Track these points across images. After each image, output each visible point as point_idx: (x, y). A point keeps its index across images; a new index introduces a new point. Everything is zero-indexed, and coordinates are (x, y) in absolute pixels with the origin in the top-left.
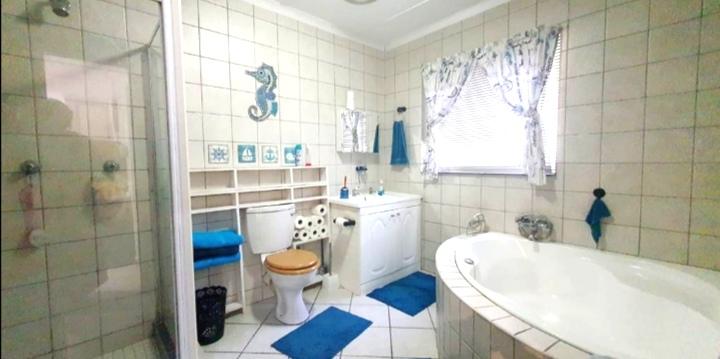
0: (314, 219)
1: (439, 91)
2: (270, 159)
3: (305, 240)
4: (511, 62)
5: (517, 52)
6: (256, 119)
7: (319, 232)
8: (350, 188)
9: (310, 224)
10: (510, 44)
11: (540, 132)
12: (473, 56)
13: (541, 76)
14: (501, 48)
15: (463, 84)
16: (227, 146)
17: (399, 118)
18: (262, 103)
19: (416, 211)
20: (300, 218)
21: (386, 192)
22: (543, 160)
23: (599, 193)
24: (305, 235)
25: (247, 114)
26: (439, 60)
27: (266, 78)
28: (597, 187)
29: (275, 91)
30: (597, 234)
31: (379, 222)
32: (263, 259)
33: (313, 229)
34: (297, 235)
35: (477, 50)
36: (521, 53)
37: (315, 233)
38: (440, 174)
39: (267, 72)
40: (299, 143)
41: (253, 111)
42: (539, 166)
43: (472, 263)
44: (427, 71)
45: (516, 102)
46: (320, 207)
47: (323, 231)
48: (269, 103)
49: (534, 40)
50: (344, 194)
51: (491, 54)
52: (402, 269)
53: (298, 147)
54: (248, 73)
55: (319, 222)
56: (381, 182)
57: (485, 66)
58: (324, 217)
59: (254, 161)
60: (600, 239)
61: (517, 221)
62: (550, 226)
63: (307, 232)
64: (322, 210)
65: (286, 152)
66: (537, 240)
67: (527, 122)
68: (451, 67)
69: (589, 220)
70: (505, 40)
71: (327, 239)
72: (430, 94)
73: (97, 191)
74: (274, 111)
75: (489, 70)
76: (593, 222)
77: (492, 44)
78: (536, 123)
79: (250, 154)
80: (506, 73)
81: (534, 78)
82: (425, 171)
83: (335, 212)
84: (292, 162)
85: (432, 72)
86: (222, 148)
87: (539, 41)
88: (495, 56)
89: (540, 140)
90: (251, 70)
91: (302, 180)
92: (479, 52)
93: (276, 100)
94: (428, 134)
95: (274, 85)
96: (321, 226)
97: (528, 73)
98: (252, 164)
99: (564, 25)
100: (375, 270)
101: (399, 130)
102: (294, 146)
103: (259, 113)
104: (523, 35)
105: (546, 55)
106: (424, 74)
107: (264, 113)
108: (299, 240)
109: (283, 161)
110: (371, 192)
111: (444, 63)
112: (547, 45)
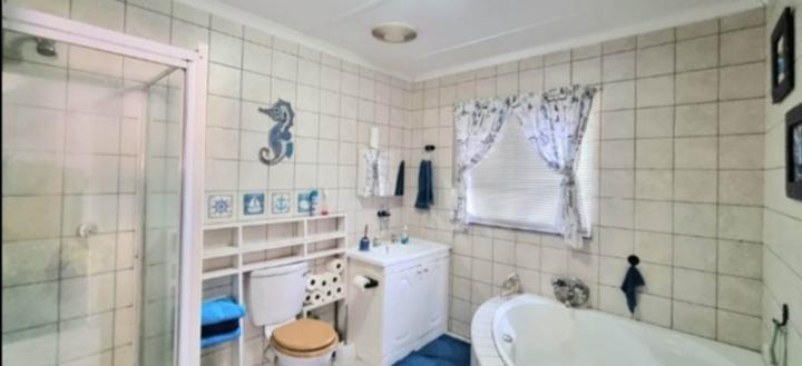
0: (328, 277)
1: (472, 136)
2: (281, 208)
3: (316, 304)
4: (546, 116)
5: (553, 107)
6: (266, 162)
7: (334, 292)
8: (371, 238)
9: (324, 283)
10: (546, 98)
11: (576, 191)
12: (508, 102)
13: (577, 135)
14: (537, 100)
15: (498, 130)
16: (232, 196)
17: (427, 156)
18: (275, 144)
19: (444, 264)
20: (312, 277)
21: (410, 239)
22: (579, 222)
23: (633, 260)
24: (317, 297)
25: (257, 157)
26: (473, 103)
27: (281, 114)
28: (630, 254)
29: (291, 130)
30: (632, 303)
31: (404, 281)
32: (268, 333)
33: (327, 288)
34: (308, 298)
35: (511, 99)
36: (556, 109)
37: (329, 293)
38: (472, 224)
39: (284, 109)
40: (314, 188)
41: (264, 154)
42: (575, 228)
43: (510, 341)
44: (460, 111)
45: (551, 158)
46: (337, 262)
47: (339, 290)
48: (284, 143)
49: (569, 98)
50: (364, 245)
51: (526, 106)
52: (427, 334)
53: (314, 194)
54: (261, 110)
55: (335, 280)
56: (406, 228)
57: (521, 116)
58: (341, 274)
59: (262, 212)
60: (636, 309)
61: (554, 284)
62: (586, 292)
63: (321, 294)
64: (339, 266)
65: (300, 199)
66: (574, 305)
67: (564, 180)
68: (485, 111)
69: (625, 288)
70: (541, 93)
71: (343, 300)
72: (463, 136)
73: (68, 263)
74: (289, 153)
75: (524, 120)
76: (629, 290)
77: (527, 95)
78: (571, 183)
79: (258, 203)
80: (542, 126)
81: (570, 136)
82: (455, 220)
83: (353, 268)
84: (306, 211)
85: (464, 113)
86: (225, 199)
87: (574, 99)
88: (530, 107)
89: (576, 201)
90: (264, 107)
91: (316, 231)
92: (514, 100)
93: (292, 140)
94: (459, 180)
95: (291, 124)
96: (338, 285)
97: (563, 130)
98: (260, 216)
99: (598, 87)
100: (398, 338)
101: (426, 170)
102: (309, 192)
103: (272, 155)
104: (558, 91)
105: (581, 115)
106: (456, 114)
107: (277, 156)
108: (310, 304)
109: (296, 209)
110: (393, 241)
111: (477, 105)
112: (582, 104)
